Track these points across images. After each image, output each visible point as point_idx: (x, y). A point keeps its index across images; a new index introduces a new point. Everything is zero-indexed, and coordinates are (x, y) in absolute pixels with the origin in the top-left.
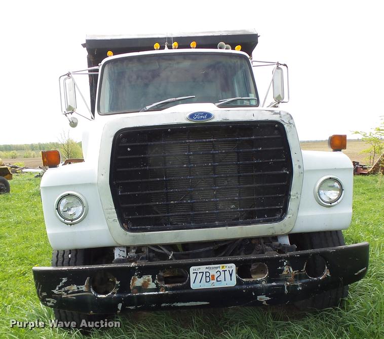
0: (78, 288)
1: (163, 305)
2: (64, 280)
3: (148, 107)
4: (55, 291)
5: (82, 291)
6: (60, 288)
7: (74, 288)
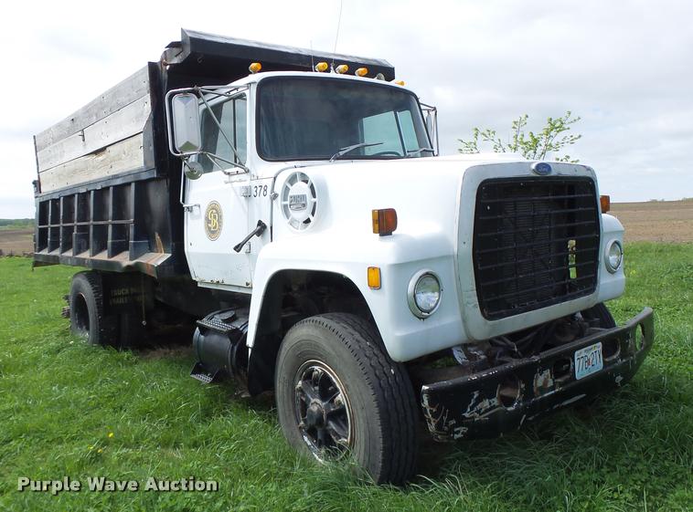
0: (490, 404)
1: (555, 407)
2: (476, 395)
3: (341, 153)
4: (466, 415)
5: (494, 407)
6: (472, 408)
7: (486, 403)
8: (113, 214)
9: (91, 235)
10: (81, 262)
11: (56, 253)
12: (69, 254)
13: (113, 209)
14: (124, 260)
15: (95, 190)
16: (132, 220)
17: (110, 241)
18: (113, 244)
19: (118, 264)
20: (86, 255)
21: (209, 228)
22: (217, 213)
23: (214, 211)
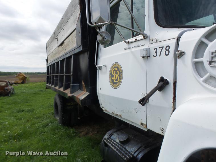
8: (66, 71)
9: (59, 80)
10: (55, 90)
11: (50, 85)
12: (53, 86)
13: (66, 69)
14: (68, 93)
15: (60, 61)
16: (72, 74)
17: (64, 83)
18: (65, 84)
19: (66, 94)
20: (57, 88)
21: (112, 80)
22: (118, 70)
23: (116, 69)
